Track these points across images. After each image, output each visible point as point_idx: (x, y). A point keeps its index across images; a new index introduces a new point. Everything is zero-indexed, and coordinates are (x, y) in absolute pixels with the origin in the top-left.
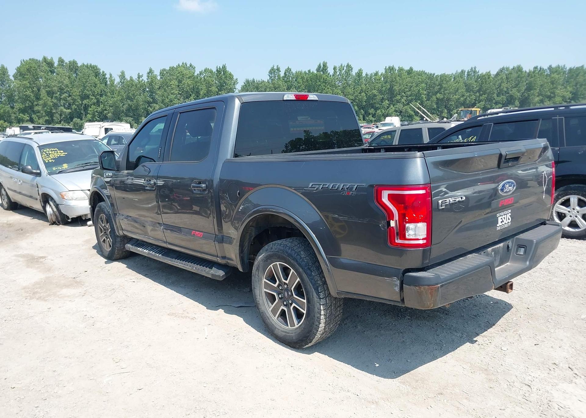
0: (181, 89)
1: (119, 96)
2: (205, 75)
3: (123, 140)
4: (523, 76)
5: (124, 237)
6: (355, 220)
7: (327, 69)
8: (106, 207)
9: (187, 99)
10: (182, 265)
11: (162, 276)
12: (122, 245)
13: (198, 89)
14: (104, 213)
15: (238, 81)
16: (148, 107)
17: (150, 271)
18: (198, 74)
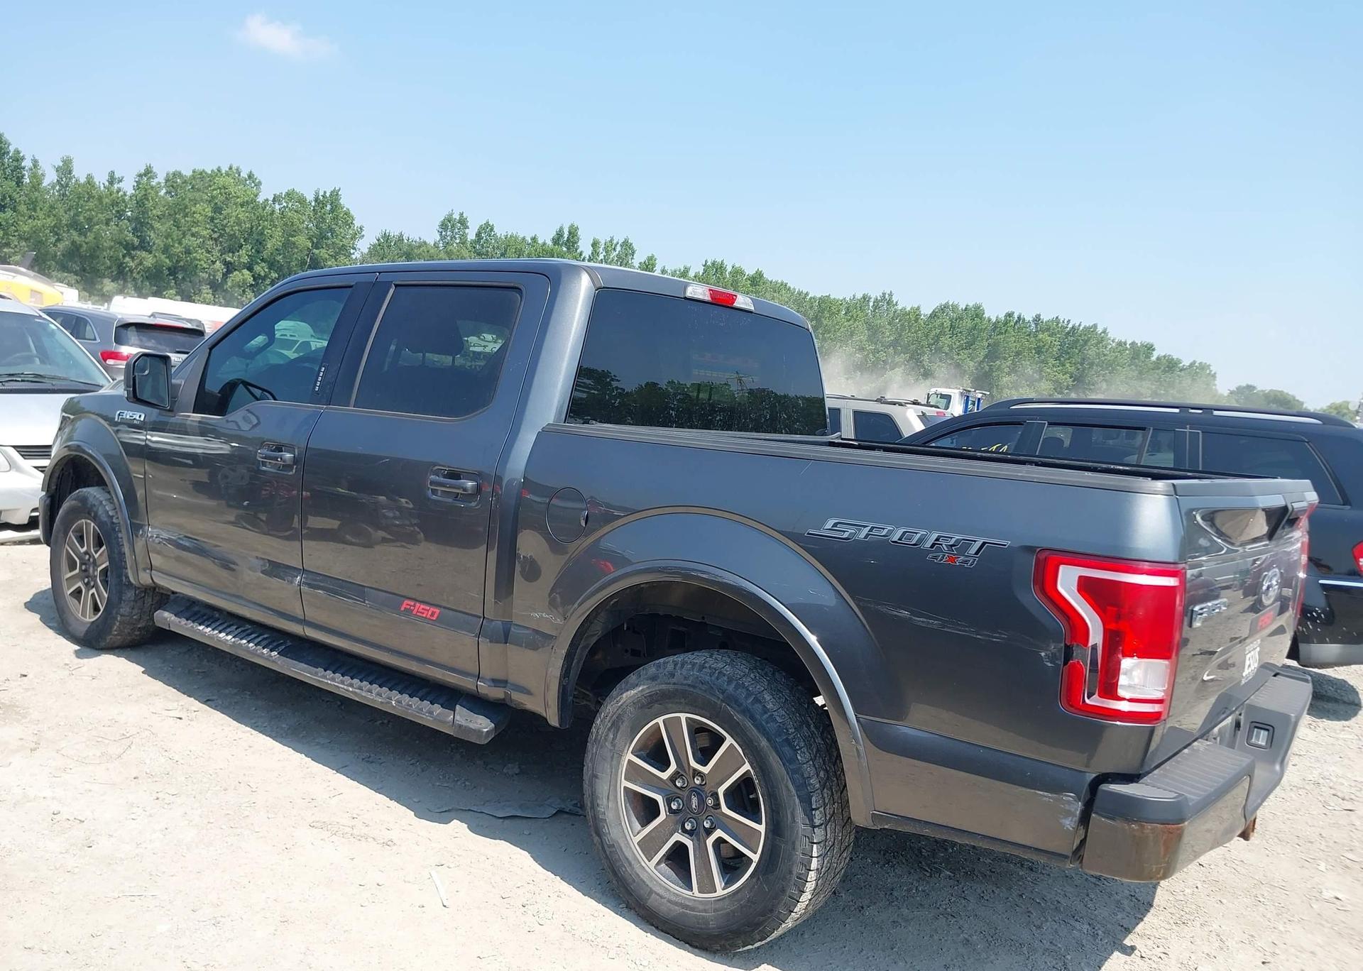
0: (217, 227)
1: (49, 216)
2: (285, 204)
3: (88, 328)
4: (984, 327)
5: (146, 589)
6: (963, 631)
7: (576, 243)
8: (104, 502)
9: (231, 255)
10: (351, 689)
11: (256, 710)
12: (136, 611)
13: (262, 234)
14: (95, 518)
15: (363, 233)
16: (124, 256)
17: (218, 691)
18: (267, 200)
